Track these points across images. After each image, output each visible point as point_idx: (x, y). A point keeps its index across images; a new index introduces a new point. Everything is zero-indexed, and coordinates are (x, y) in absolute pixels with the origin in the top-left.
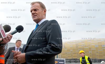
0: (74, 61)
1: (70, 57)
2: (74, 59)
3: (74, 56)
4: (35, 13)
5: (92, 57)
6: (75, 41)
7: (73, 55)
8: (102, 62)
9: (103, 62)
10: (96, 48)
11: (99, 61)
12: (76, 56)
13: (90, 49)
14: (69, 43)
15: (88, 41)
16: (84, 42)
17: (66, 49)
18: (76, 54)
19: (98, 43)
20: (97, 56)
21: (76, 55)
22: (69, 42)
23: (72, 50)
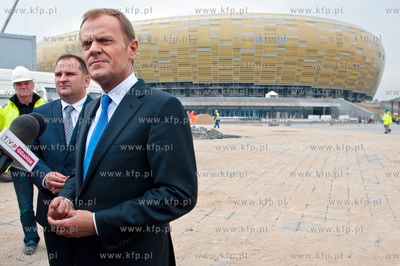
0: (182, 91)
1: (169, 75)
2: (182, 84)
3: (181, 74)
4: (103, 51)
5: (241, 78)
6: (188, 19)
7: (179, 69)
8: (268, 95)
9: (272, 93)
10: (258, 47)
11: (260, 90)
12: (189, 74)
13: (237, 49)
14: (167, 26)
15: (233, 22)
16: (218, 22)
17: (155, 48)
18: (188, 64)
19: (267, 29)
20: (257, 74)
21: (190, 69)
22: (164, 21)
23: (176, 53)
